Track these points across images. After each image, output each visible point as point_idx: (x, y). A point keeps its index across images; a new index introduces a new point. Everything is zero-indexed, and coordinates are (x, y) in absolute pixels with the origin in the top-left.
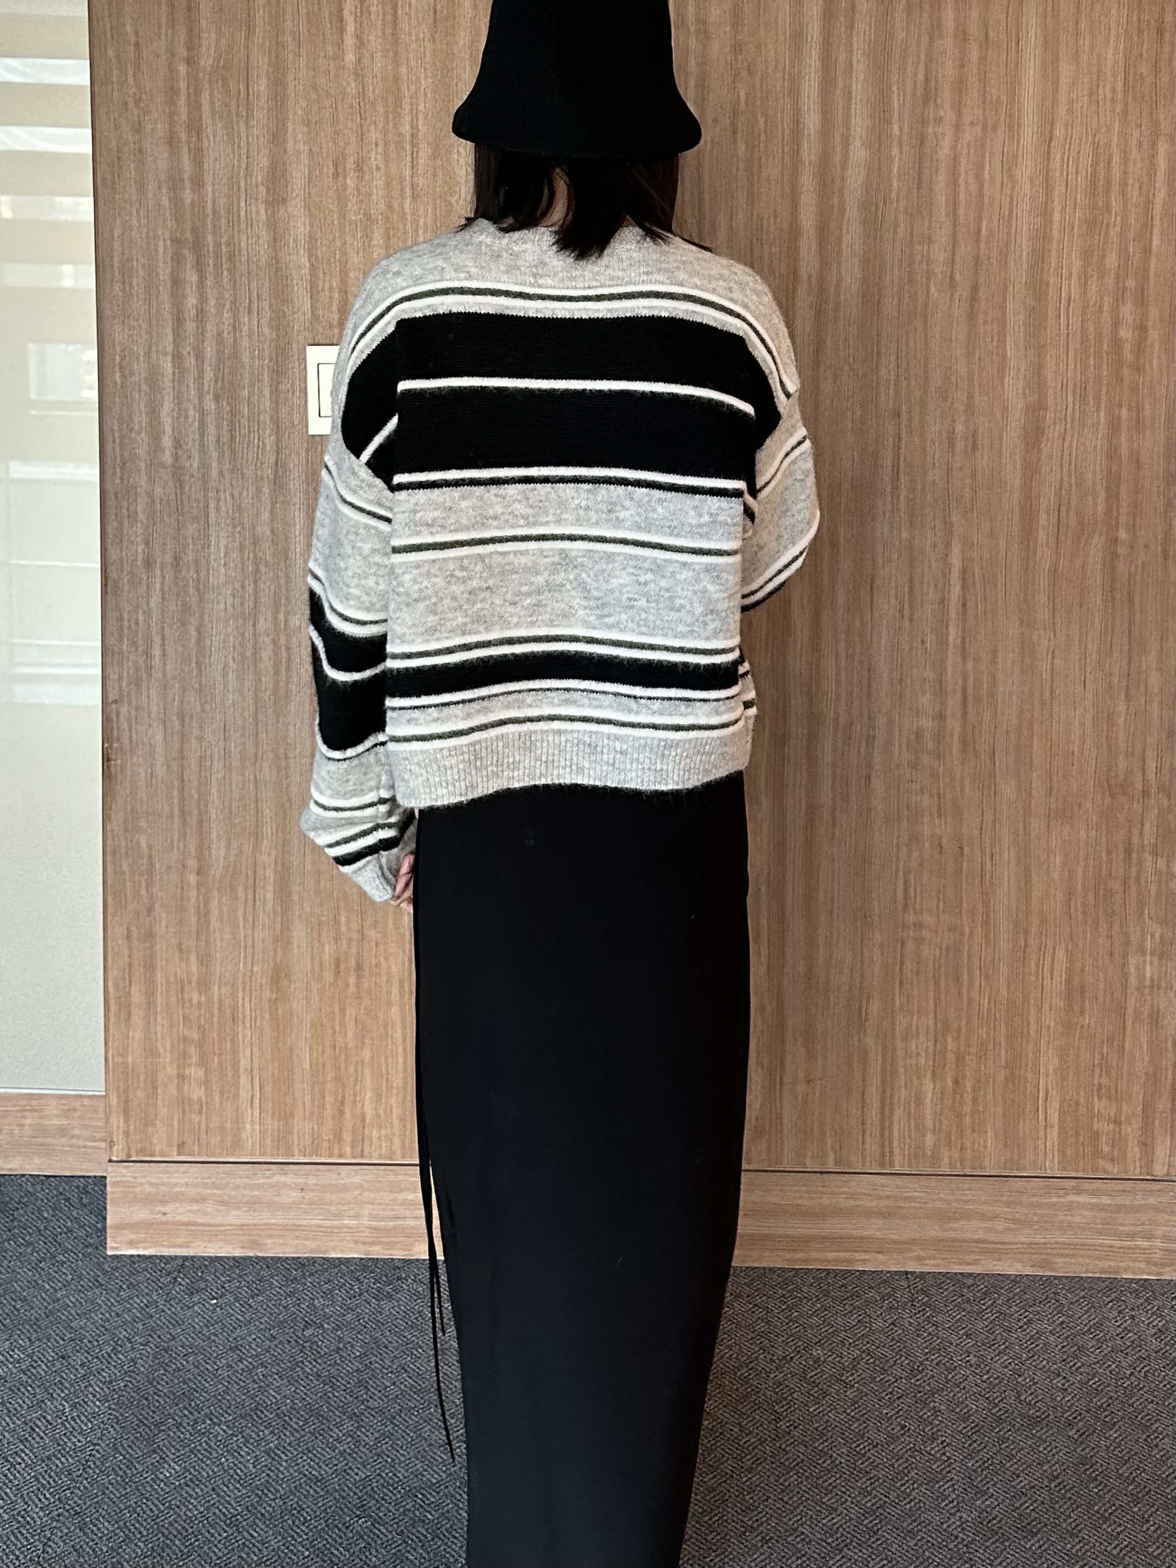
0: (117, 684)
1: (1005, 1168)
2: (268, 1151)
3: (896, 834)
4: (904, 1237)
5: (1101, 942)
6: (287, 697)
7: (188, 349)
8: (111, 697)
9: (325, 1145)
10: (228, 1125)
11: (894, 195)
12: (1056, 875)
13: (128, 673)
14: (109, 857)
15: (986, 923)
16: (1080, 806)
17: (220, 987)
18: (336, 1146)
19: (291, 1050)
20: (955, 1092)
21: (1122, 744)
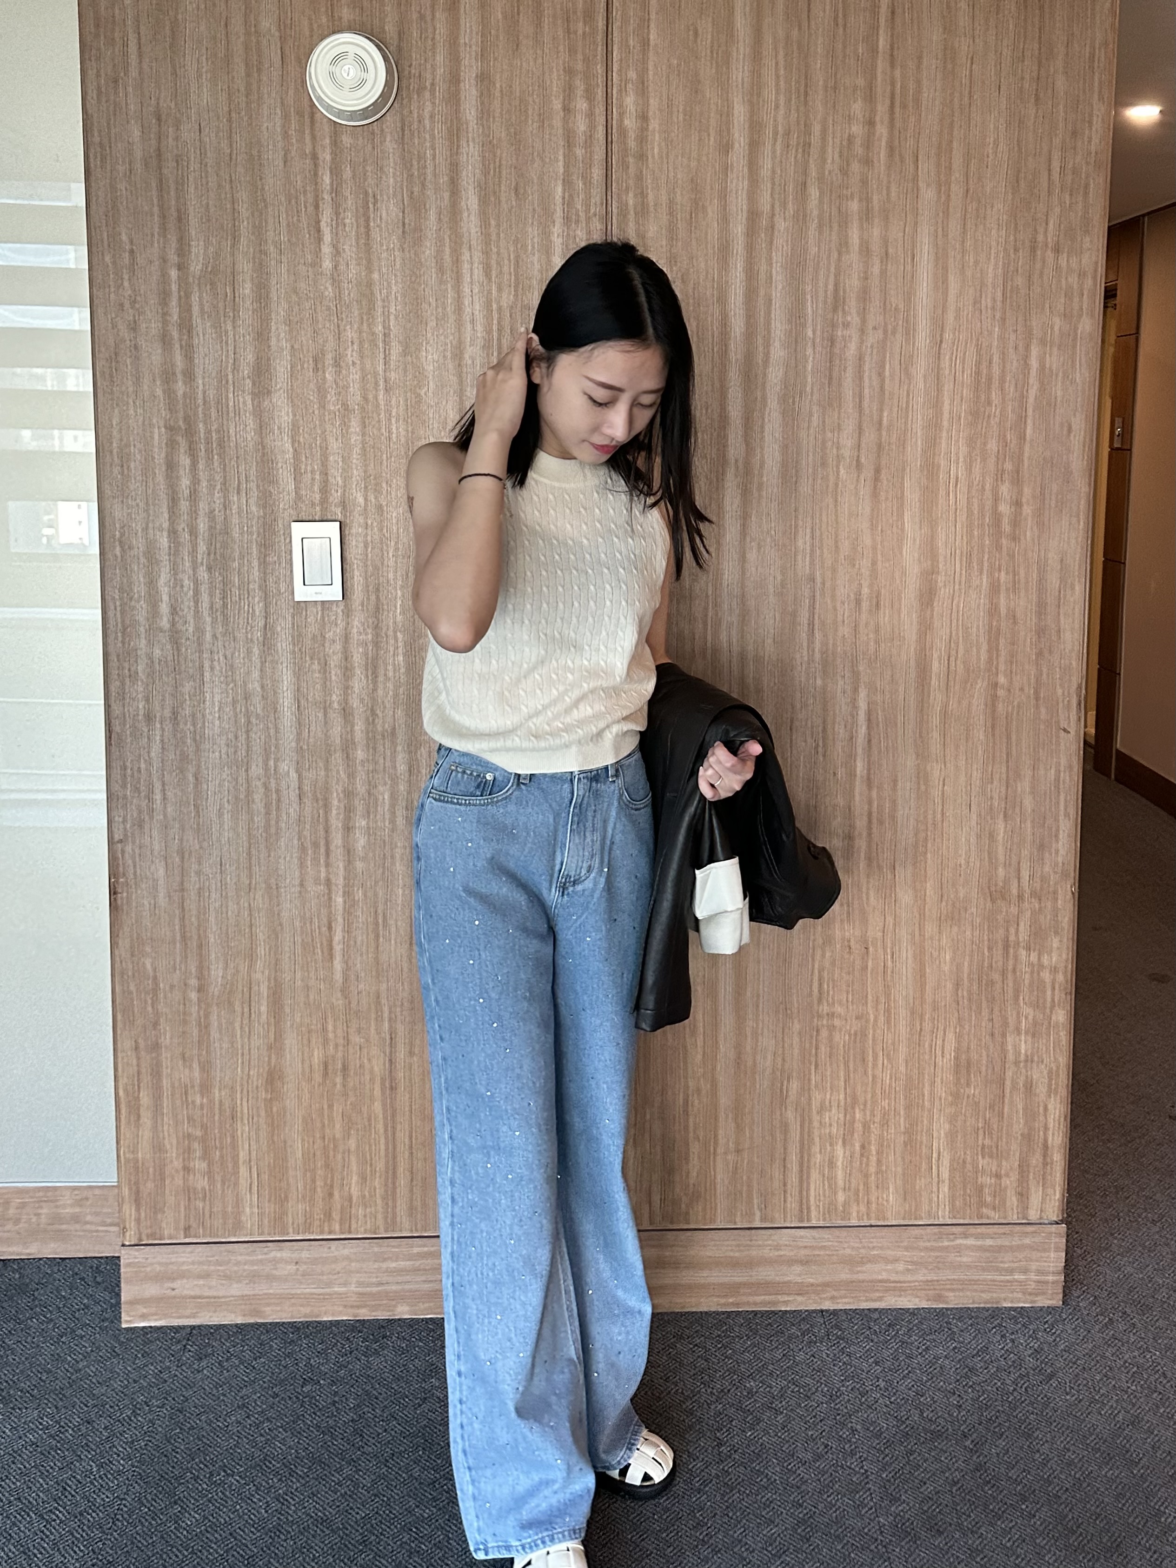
0: (121, 826)
1: (904, 1219)
2: (266, 1231)
3: (812, 938)
4: (820, 1280)
5: (984, 1024)
6: (277, 833)
7: (183, 525)
8: (117, 837)
9: (317, 1223)
10: (230, 1209)
11: (808, 389)
12: (946, 968)
13: (132, 815)
14: (117, 979)
15: (888, 1011)
16: (966, 910)
17: (220, 1090)
18: (326, 1224)
19: (285, 1142)
20: (862, 1155)
21: (1001, 858)
